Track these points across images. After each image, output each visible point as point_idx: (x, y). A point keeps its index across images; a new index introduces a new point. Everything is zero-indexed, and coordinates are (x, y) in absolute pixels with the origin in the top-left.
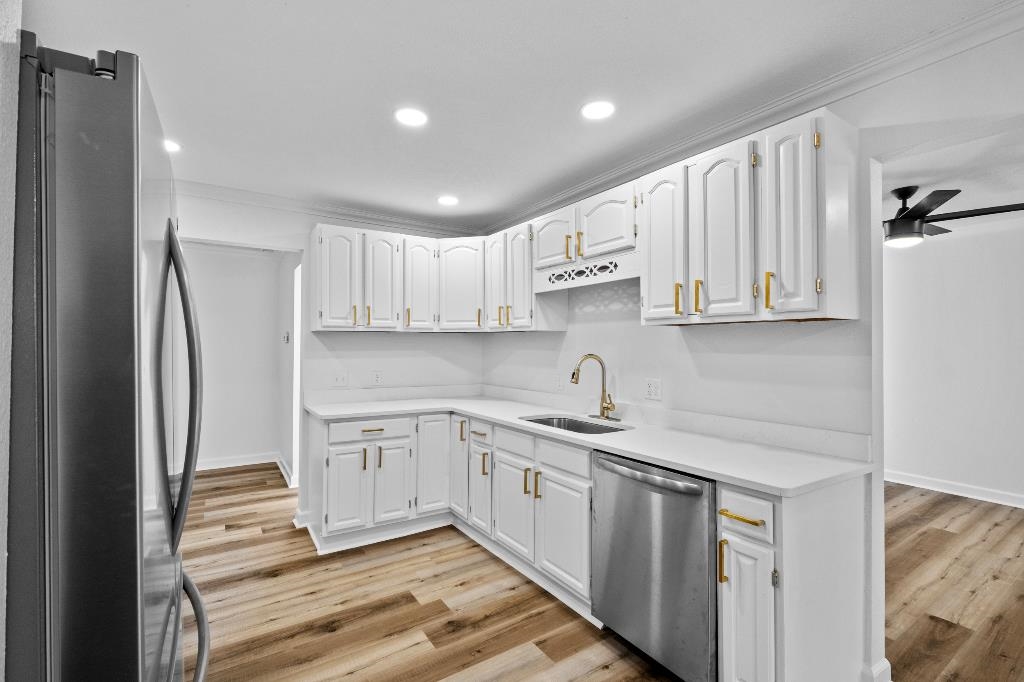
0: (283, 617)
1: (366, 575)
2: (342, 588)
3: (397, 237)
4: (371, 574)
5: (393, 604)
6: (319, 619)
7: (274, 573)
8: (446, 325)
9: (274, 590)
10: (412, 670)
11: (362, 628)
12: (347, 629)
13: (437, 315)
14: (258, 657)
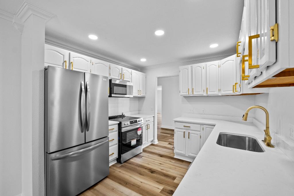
0: (151, 165)
1: (175, 167)
2: (167, 167)
3: (203, 64)
4: (176, 168)
5: (169, 177)
6: (153, 169)
7: (161, 156)
8: (223, 93)
9: (156, 159)
10: (149, 192)
11: (156, 176)
12: (154, 175)
13: (220, 89)
14: (138, 168)
